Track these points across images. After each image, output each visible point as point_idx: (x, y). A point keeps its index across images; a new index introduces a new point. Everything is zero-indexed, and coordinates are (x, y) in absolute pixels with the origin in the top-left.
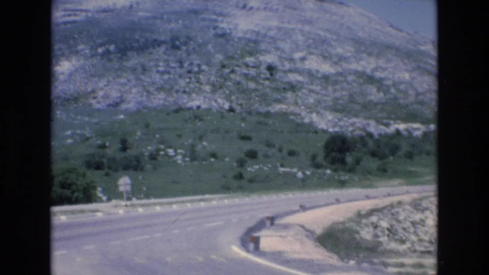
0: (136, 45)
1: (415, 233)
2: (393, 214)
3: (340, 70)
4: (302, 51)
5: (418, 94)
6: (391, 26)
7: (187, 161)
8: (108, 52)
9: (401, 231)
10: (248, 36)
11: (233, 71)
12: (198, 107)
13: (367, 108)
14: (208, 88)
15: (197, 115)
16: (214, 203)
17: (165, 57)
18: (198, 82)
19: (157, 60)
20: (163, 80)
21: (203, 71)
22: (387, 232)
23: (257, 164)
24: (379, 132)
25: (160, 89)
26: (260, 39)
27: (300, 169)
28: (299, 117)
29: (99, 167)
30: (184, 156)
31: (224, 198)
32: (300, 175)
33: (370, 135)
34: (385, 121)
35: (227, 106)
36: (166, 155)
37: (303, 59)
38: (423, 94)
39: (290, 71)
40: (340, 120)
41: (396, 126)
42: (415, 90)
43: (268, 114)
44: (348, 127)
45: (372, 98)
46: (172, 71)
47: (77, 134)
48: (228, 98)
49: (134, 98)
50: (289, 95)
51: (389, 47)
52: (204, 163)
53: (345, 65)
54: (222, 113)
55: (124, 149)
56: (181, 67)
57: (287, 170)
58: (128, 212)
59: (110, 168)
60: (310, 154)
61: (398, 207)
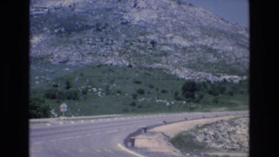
0: (76, 28)
1: (229, 138)
2: (217, 127)
3: (192, 44)
4: (171, 33)
5: (237, 59)
6: (222, 19)
7: (104, 95)
8: (60, 32)
9: (221, 137)
10: (140, 24)
11: (131, 44)
12: (111, 64)
13: (207, 66)
14: (117, 53)
15: (111, 69)
16: (116, 119)
17: (93, 35)
18: (111, 50)
19: (88, 37)
20: (92, 48)
21: (115, 44)
22: (213, 137)
23: (143, 98)
24: (214, 80)
25: (89, 54)
26: (147, 26)
27: (168, 100)
28: (169, 71)
29: (54, 97)
30: (102, 92)
31: (121, 116)
32: (168, 104)
33: (209, 82)
34: (218, 74)
35: (127, 64)
36: (92, 91)
37: (171, 38)
38: (240, 59)
39: (164, 44)
40: (192, 73)
41: (224, 77)
42: (236, 56)
43: (151, 69)
44: (196, 77)
45: (211, 60)
46: (97, 44)
47: (42, 79)
48: (128, 59)
49: (75, 58)
50: (163, 58)
51: (221, 32)
52: (114, 96)
53: (196, 42)
54: (124, 68)
55: (68, 88)
56: (102, 41)
57: (161, 101)
58: (65, 123)
59: (60, 98)
60: (174, 92)
61: (221, 123)
